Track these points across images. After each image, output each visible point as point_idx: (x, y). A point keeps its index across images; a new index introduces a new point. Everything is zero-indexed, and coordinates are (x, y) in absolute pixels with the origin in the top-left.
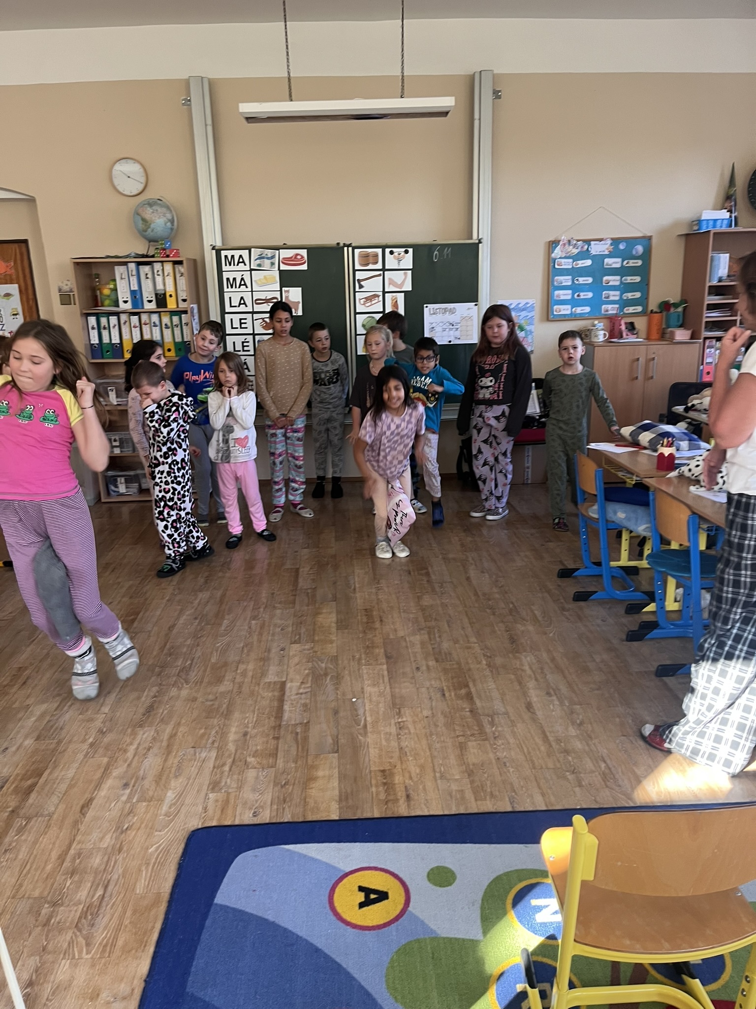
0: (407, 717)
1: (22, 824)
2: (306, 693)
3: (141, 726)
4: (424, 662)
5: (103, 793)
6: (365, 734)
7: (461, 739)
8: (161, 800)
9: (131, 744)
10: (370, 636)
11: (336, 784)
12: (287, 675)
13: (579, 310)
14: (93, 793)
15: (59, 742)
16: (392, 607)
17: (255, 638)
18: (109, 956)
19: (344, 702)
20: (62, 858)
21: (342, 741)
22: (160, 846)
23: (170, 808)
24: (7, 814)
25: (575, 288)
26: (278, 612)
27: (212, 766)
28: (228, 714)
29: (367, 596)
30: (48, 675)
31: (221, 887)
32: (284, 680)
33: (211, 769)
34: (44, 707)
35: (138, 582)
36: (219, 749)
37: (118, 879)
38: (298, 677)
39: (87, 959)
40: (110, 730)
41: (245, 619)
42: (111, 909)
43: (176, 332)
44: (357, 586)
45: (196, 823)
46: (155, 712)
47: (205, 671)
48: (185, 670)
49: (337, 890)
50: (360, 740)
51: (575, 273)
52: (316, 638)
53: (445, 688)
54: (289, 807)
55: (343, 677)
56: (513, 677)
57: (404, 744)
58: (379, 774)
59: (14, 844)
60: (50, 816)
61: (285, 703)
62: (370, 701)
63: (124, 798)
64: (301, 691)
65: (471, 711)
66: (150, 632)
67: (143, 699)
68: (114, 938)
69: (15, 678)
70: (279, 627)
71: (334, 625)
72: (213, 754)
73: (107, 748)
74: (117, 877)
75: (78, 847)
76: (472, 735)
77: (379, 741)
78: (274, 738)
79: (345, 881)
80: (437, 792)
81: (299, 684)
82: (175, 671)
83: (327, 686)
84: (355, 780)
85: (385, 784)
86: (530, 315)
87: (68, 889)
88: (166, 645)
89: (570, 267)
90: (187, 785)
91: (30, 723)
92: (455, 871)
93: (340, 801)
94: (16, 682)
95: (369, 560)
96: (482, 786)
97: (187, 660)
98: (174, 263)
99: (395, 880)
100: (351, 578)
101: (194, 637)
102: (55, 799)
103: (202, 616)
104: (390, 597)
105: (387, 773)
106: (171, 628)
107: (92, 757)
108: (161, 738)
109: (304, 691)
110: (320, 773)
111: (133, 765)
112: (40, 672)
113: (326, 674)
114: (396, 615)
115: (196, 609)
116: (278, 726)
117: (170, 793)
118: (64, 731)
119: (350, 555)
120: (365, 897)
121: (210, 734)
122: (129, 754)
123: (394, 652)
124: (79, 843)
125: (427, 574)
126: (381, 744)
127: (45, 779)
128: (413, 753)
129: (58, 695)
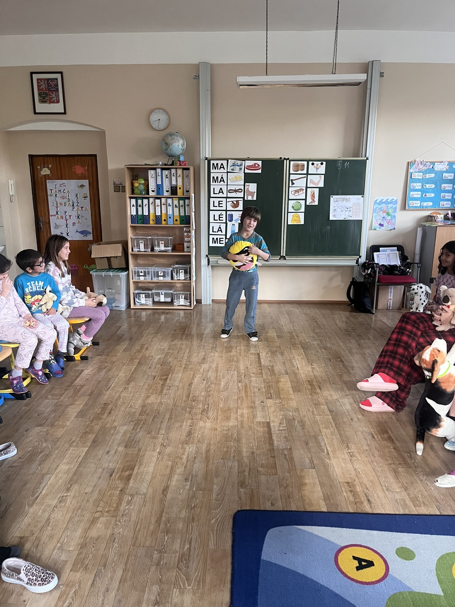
0: (353, 448)
1: (128, 498)
2: (284, 430)
3: (186, 443)
4: (355, 416)
5: (174, 483)
6: (329, 458)
7: (394, 466)
8: (211, 490)
9: (183, 454)
10: (316, 398)
11: (319, 489)
12: (269, 418)
13: (425, 204)
14: (167, 483)
15: (139, 450)
16: (324, 380)
17: (244, 394)
18: (203, 588)
19: (310, 437)
20: (158, 521)
21: (315, 462)
22: (217, 519)
23: (217, 495)
24: (118, 492)
25: (423, 191)
26: (253, 379)
27: (237, 472)
28: (238, 440)
29: (307, 373)
30: (123, 409)
31: (263, 549)
32: (269, 421)
33: (237, 474)
34: (125, 428)
35: (164, 356)
36: (239, 461)
37: (197, 538)
38: (276, 419)
39: (189, 589)
40: (169, 446)
41: (234, 382)
42: (197, 557)
43: (181, 210)
44: (299, 366)
45: (236, 508)
46: (193, 436)
47: (217, 412)
48: (205, 411)
49: (339, 558)
50: (327, 462)
51: (424, 181)
52: (282, 397)
53: (373, 433)
54: (293, 501)
55: (305, 422)
57: (357, 466)
58: (345, 484)
59: (127, 511)
61: (273, 435)
62: (327, 438)
63: (188, 487)
64: (281, 428)
65: (395, 449)
66: (178, 386)
67: (184, 427)
68: (203, 575)
69: (104, 409)
70: (257, 388)
71: (290, 389)
72: (236, 464)
73: (169, 455)
74: (195, 537)
75: (167, 516)
76: (400, 464)
77: (339, 463)
78: (271, 456)
79: (343, 552)
80: (387, 499)
81: (278, 424)
82: (199, 411)
83: (296, 427)
84: (331, 486)
85: (351, 491)
86: (394, 206)
87: (166, 542)
88: (189, 395)
89: (421, 178)
90: (224, 482)
91: (119, 437)
92: (414, 551)
93: (325, 500)
94: (105, 412)
95: (302, 350)
96: (416, 498)
97: (205, 405)
98: (184, 169)
99: (376, 554)
100: (293, 361)
101: (205, 391)
102: (145, 485)
103: (207, 378)
104: (322, 375)
105: (350, 484)
106: (190, 384)
107: (162, 461)
108: (201, 451)
109: (283, 429)
110: (307, 481)
111: (188, 467)
112: (118, 407)
113: (294, 419)
114: (328, 385)
115: (203, 374)
116: (272, 450)
117: (215, 486)
118: (141, 444)
119: (289, 347)
120: (359, 563)
121: (230, 451)
122: (183, 460)
123: (334, 409)
124: (167, 513)
125: (342, 361)
126: (341, 466)
127: (136, 472)
128: (364, 473)
129: (132, 421)
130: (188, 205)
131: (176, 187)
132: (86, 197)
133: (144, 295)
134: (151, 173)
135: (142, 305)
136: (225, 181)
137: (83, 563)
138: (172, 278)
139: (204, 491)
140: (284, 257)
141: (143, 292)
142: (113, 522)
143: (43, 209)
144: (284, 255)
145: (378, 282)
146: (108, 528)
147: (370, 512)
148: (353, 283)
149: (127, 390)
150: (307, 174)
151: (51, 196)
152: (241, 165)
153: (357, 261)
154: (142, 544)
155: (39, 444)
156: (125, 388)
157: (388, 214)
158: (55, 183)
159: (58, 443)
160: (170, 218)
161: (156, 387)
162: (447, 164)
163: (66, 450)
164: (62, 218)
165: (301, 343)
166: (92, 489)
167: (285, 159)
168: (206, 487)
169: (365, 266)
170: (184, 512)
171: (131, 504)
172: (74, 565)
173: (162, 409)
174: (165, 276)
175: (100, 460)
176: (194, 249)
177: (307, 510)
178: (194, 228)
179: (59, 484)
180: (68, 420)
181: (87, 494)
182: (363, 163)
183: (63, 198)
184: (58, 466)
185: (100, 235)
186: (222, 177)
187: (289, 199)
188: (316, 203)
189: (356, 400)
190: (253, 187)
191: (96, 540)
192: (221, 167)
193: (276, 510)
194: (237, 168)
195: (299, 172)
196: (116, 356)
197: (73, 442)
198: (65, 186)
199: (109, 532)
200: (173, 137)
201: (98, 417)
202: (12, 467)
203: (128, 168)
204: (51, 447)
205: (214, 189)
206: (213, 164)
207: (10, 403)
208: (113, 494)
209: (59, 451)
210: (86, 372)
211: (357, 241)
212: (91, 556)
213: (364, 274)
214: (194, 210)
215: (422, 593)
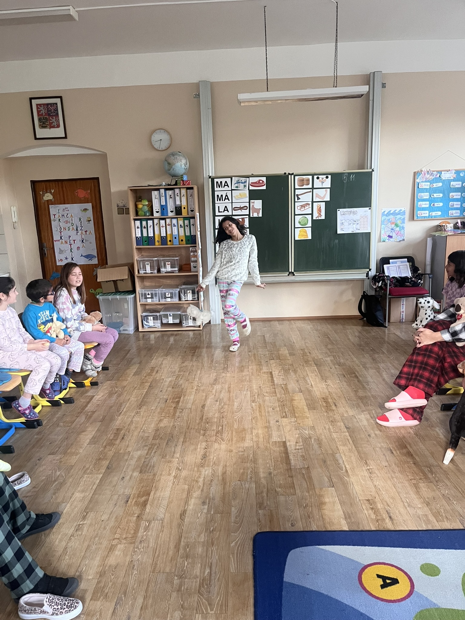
0: (372, 465)
1: (146, 524)
2: (301, 449)
3: (202, 466)
4: (372, 431)
5: (191, 507)
6: (348, 476)
7: (414, 482)
8: (229, 513)
9: (199, 477)
10: (331, 414)
11: (339, 507)
12: (285, 437)
13: (434, 214)
14: (185, 507)
15: (154, 475)
16: (339, 397)
17: (258, 414)
18: (226, 613)
19: (328, 455)
20: (177, 547)
21: (334, 480)
22: (237, 542)
23: (236, 518)
24: (135, 518)
25: (431, 200)
26: (267, 398)
27: (255, 493)
28: (255, 461)
29: (321, 390)
30: (136, 434)
31: (285, 571)
32: (284, 440)
33: (255, 495)
34: (139, 453)
35: (175, 379)
36: (256, 483)
38: (292, 439)
39: (212, 614)
40: (184, 469)
41: (247, 402)
42: (218, 581)
43: (186, 229)
44: (313, 383)
45: (256, 530)
46: (208, 458)
47: (232, 433)
48: (219, 433)
49: (363, 576)
50: (346, 480)
51: (432, 191)
52: (297, 415)
53: (392, 448)
54: (314, 521)
55: (322, 440)
56: (435, 442)
57: (377, 483)
58: (365, 502)
59: (145, 537)
60: (162, 520)
61: (289, 454)
62: (345, 455)
63: (205, 511)
64: (297, 447)
65: (414, 463)
66: (191, 409)
67: (198, 450)
68: (225, 601)
69: (116, 435)
70: (271, 408)
71: (305, 407)
72: (253, 485)
73: (185, 479)
74: (216, 561)
75: (186, 541)
76: (421, 479)
77: (359, 480)
78: (289, 476)
79: (366, 570)
80: (408, 514)
81: (295, 443)
82: (213, 433)
83: (313, 445)
84: (351, 504)
85: (372, 509)
86: (402, 217)
87: (186, 568)
88: (203, 417)
89: (428, 187)
90: (242, 504)
91: (133, 462)
92: (439, 567)
93: (346, 518)
94: (117, 437)
95: (316, 367)
96: (439, 512)
97: (219, 426)
98: (188, 188)
99: (400, 571)
100: (307, 378)
101: (219, 412)
102: (162, 510)
103: (220, 400)
104: (336, 391)
105: (371, 501)
106: (203, 406)
107: (178, 485)
108: (217, 474)
109: (299, 448)
110: (327, 500)
111: (205, 491)
112: (130, 432)
113: (310, 438)
114: (344, 402)
115: (215, 395)
116: (289, 469)
117: (233, 509)
118: (156, 468)
119: (302, 364)
120: (383, 581)
121: (247, 473)
122: (200, 484)
123: (350, 425)
124: (185, 538)
125: (356, 377)
126: (361, 483)
127: (153, 497)
128: (384, 489)
129: (146, 446)
130: (193, 225)
131: (181, 207)
132: (90, 221)
133: (152, 318)
134: (155, 194)
135: (150, 327)
136: (230, 199)
137: (103, 591)
138: (180, 299)
139: (222, 514)
140: (293, 273)
141: (151, 314)
142: (132, 548)
143: (47, 234)
144: (293, 271)
145: (389, 295)
146: (127, 555)
147: (393, 529)
148: (365, 296)
149: (139, 415)
150: (313, 188)
151: (55, 220)
152: (245, 182)
153: (367, 274)
154: (162, 571)
155: (52, 472)
156: (137, 413)
157: (397, 225)
158: (58, 208)
159: (72, 470)
160: (175, 238)
161: (168, 410)
162: (454, 172)
163: (81, 478)
164: (66, 242)
165: (314, 360)
166: (109, 515)
167: (289, 174)
168: (224, 510)
169: (375, 279)
170: (202, 535)
171: (149, 529)
172: (94, 593)
173: (175, 433)
174: (173, 297)
175: (115, 486)
176: (201, 269)
177: (328, 530)
178: (200, 247)
179: (75, 512)
180: (81, 447)
181: (104, 522)
182: (369, 175)
183: (67, 222)
184: (73, 494)
185: (105, 258)
186: (226, 195)
187: (295, 215)
188: (323, 217)
189: (372, 416)
190: (258, 204)
191: (115, 568)
192: (225, 185)
193: (296, 530)
194: (242, 185)
195: (305, 187)
196: (127, 380)
197: (88, 469)
198: (68, 210)
199: (128, 559)
200: (175, 156)
201: (111, 443)
202: (27, 497)
203: (131, 190)
204: (65, 475)
205: (219, 207)
206: (217, 182)
207: (22, 432)
208: (130, 521)
209: (73, 480)
210: (97, 397)
211: (366, 254)
212: (110, 584)
213: (375, 287)
214: (199, 230)
215: (449, 609)
